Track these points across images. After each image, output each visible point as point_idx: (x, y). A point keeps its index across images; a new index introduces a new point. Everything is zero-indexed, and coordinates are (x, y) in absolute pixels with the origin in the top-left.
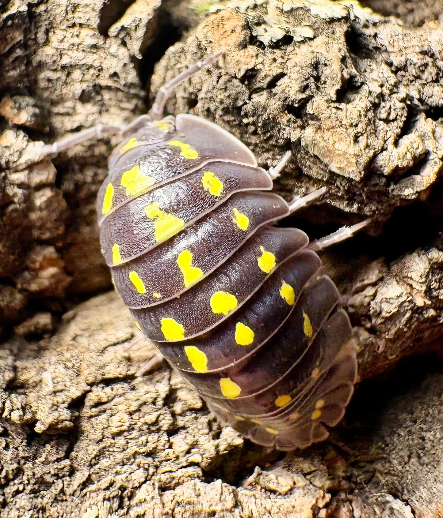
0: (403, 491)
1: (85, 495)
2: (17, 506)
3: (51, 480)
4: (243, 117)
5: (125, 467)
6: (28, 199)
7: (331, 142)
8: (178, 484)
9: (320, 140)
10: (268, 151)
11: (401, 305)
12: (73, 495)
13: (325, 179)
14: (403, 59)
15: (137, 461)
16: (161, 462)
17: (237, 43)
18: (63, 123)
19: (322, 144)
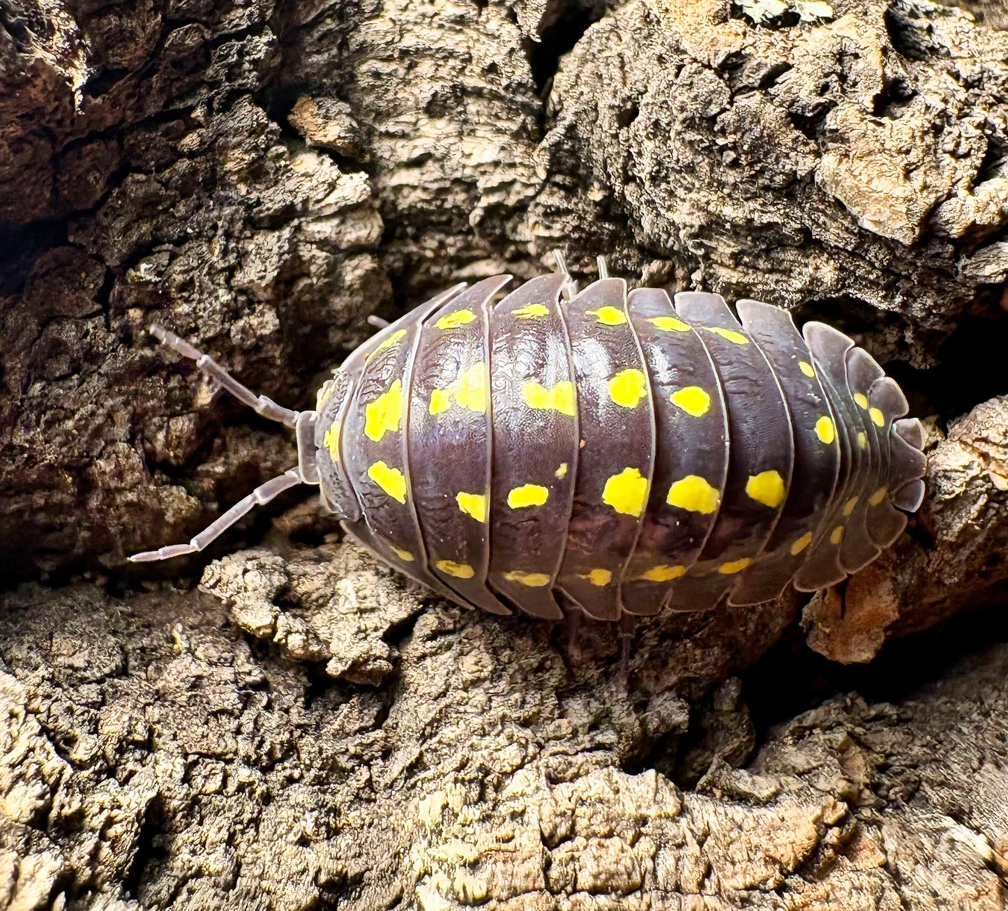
0: (971, 812)
1: (414, 786)
2: (292, 802)
3: (349, 765)
4: (715, 134)
5: (487, 738)
6: (333, 270)
7: (865, 178)
8: (576, 776)
9: (847, 175)
10: (754, 197)
11: (969, 484)
12: (391, 787)
13: (849, 248)
14: (977, 69)
15: (507, 731)
16: (548, 740)
17: (712, 13)
18: (393, 150)
19: (849, 182)
